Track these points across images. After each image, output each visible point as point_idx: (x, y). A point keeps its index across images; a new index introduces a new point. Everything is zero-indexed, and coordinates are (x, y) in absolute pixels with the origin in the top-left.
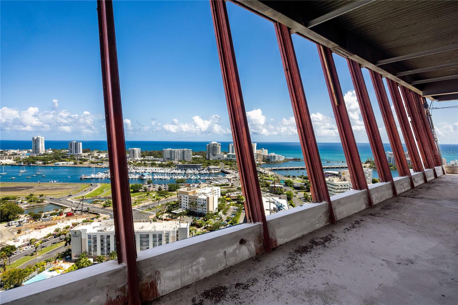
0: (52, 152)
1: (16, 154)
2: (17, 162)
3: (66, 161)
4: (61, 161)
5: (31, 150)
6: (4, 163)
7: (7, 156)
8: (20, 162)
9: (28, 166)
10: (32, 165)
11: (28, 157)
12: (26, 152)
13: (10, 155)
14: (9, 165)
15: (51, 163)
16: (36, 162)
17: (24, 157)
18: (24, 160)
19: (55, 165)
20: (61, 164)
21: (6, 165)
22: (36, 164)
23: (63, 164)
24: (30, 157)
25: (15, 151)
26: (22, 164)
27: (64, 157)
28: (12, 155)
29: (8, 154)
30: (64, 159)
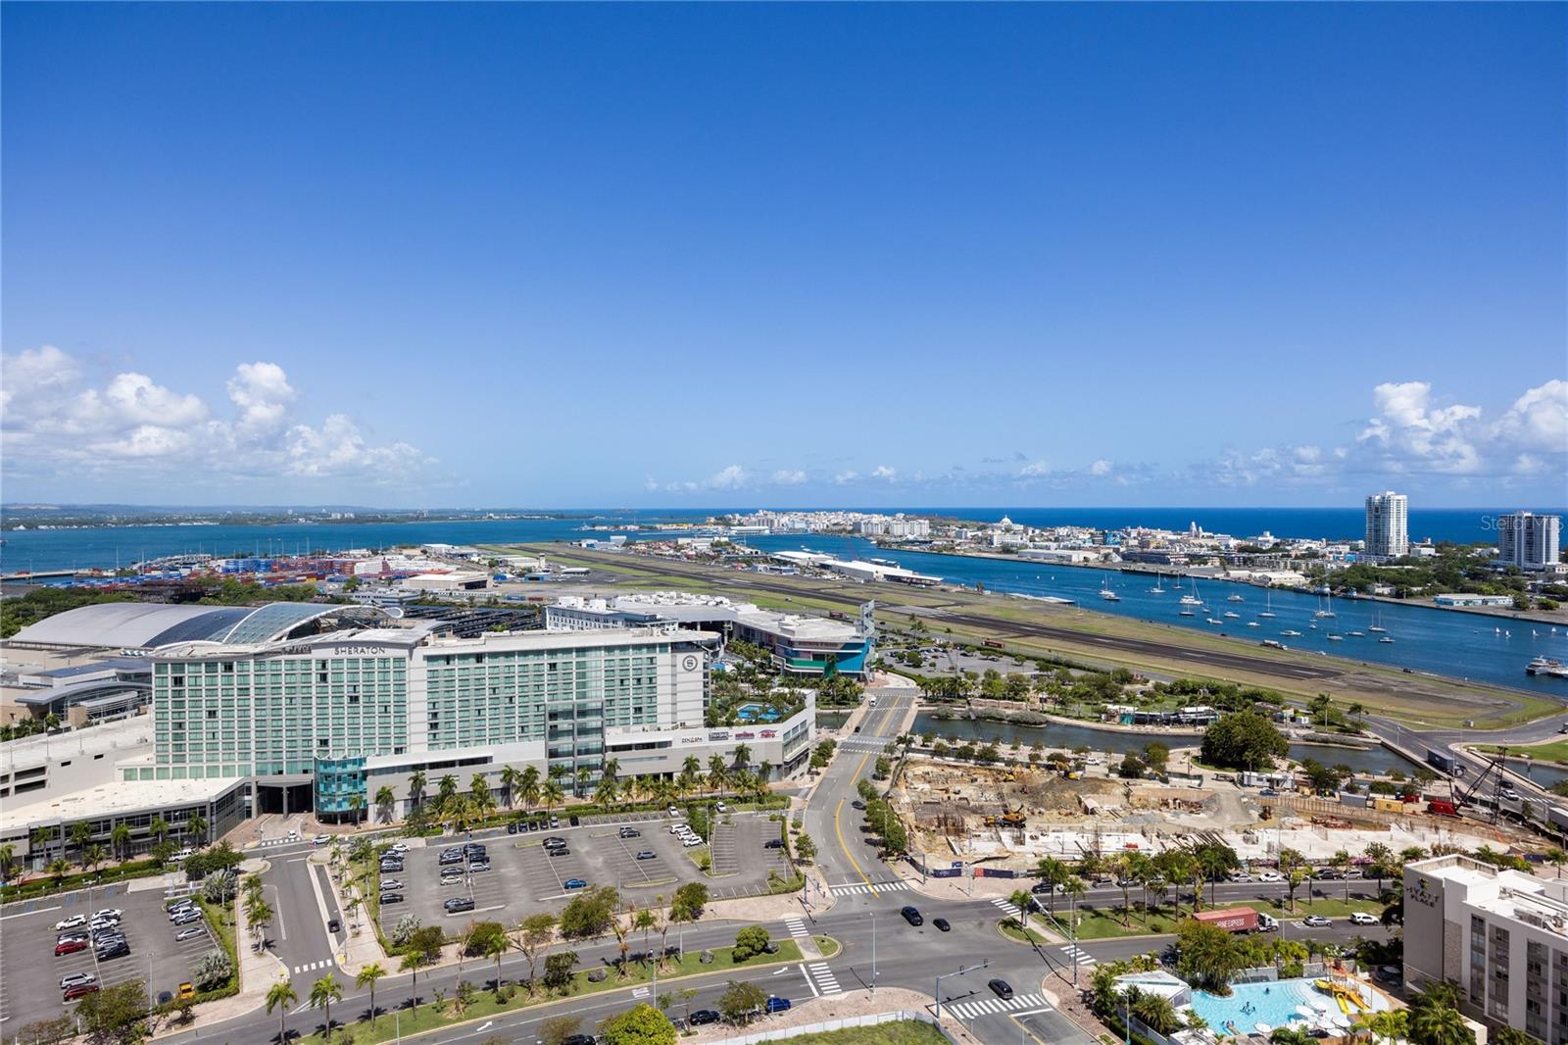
0: (1432, 551)
1: (1313, 555)
2: (1312, 583)
3: (1480, 592)
4: (1463, 591)
5: (1361, 544)
6: (1276, 582)
7: (1289, 561)
8: (1322, 583)
9: (1345, 598)
10: (1355, 594)
11: (1347, 566)
12: (1347, 548)
13: (1297, 557)
14: (1290, 589)
15: (1422, 594)
16: (1370, 587)
17: (1334, 567)
18: (1333, 574)
19: (1434, 605)
20: (1461, 604)
21: (1282, 587)
22: (1369, 593)
23: (1467, 603)
24: (1354, 566)
25: (1315, 545)
26: (1327, 590)
27: (1474, 576)
28: (1303, 557)
29: (1293, 554)
30: (1477, 584)
